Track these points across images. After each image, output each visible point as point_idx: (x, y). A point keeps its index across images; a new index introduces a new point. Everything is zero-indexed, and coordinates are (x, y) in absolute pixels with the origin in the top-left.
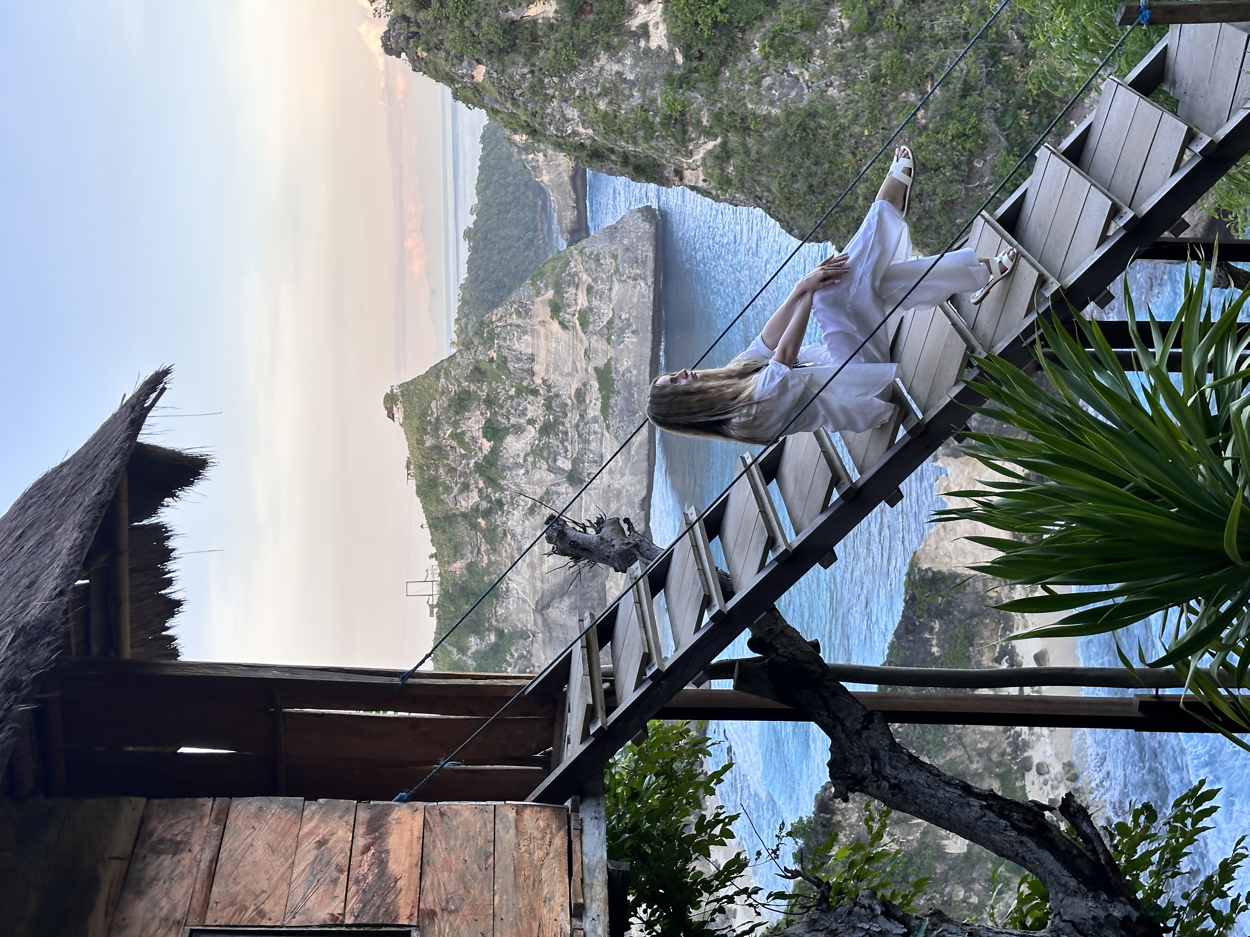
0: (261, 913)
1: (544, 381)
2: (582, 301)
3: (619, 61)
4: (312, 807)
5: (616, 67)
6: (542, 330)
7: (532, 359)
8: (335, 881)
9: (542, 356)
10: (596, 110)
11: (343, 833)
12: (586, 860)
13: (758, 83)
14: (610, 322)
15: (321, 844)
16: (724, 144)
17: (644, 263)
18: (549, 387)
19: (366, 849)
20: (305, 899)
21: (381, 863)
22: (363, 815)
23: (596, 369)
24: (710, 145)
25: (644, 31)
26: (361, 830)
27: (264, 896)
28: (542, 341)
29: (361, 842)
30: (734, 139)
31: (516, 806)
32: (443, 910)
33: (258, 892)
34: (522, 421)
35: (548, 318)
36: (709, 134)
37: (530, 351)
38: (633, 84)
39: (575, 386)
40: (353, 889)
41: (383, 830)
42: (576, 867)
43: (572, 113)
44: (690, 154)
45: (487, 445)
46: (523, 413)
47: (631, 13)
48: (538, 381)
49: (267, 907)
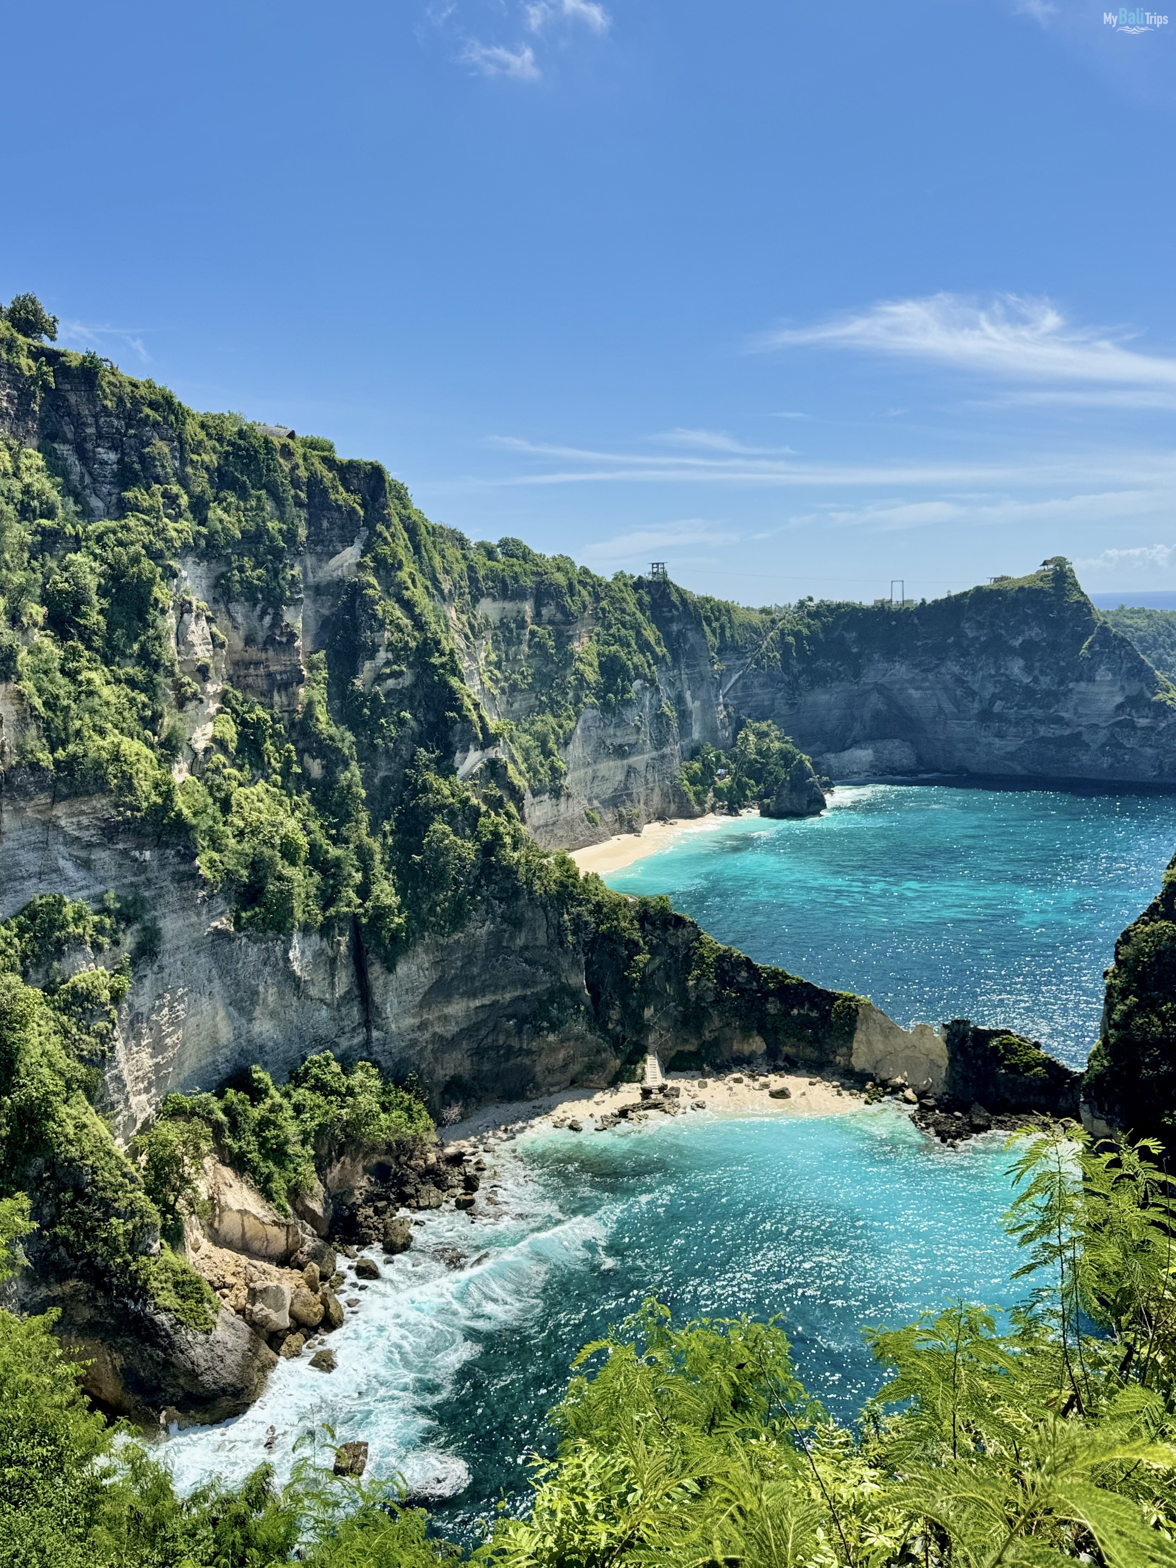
9: (1093, 688)
14: (1121, 746)
18: (1065, 694)
23: (1080, 734)
28: (1107, 689)
34: (1036, 672)
35: (1127, 693)
37: (1098, 678)
39: (1066, 716)
45: (1017, 643)
46: (1043, 673)
48: (1071, 685)
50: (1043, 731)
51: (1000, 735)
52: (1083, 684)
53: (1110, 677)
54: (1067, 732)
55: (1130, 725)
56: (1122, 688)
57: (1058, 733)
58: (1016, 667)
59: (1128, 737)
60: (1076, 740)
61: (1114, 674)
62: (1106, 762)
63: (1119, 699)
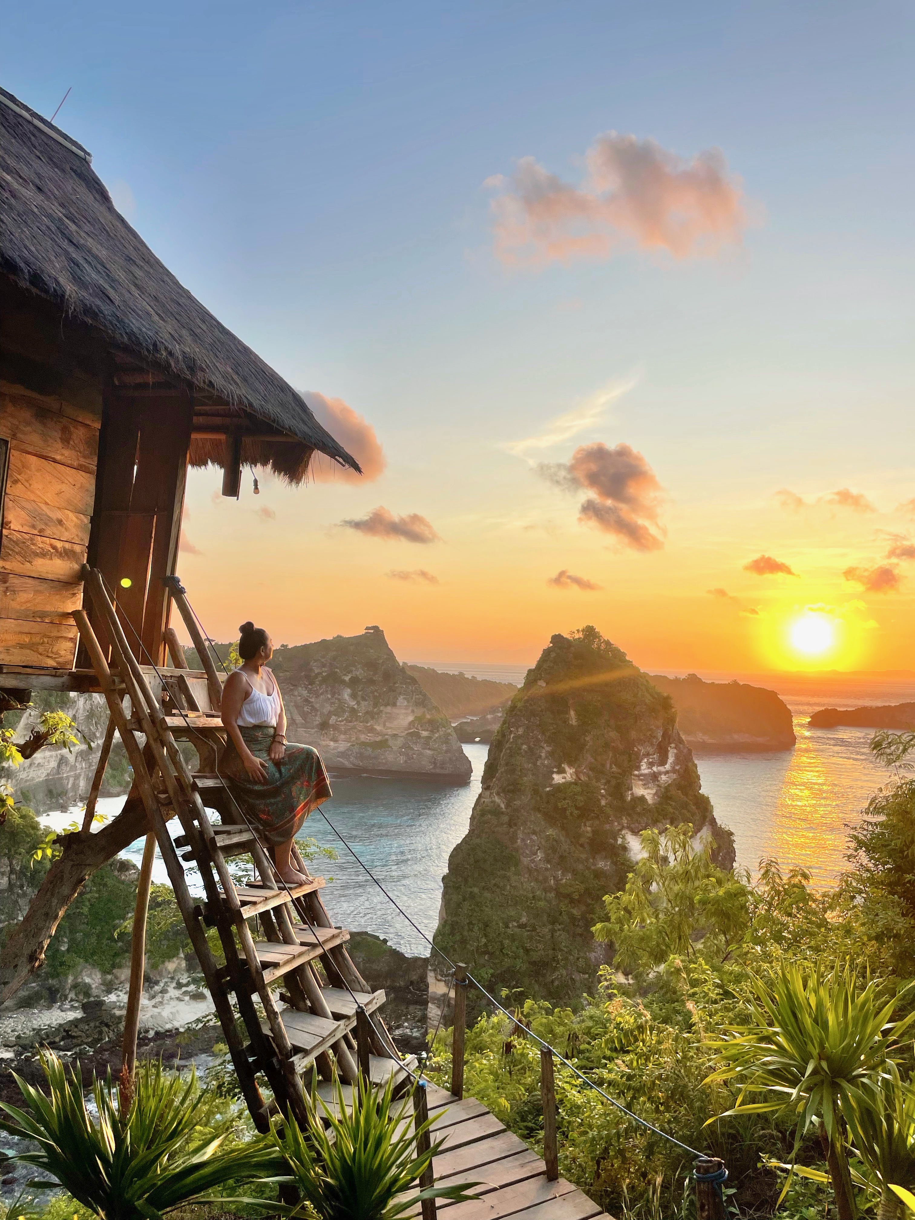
0: (16, 482)
1: (381, 711)
2: (425, 734)
3: (546, 757)
4: (86, 520)
5: (543, 755)
6: (410, 711)
7: (394, 705)
8: (34, 527)
9: (395, 711)
10: (522, 744)
11: (66, 536)
12: (34, 677)
13: (534, 833)
14: (412, 749)
15: (60, 522)
16: (502, 813)
17: (442, 768)
18: (378, 714)
19: (54, 548)
20: (23, 508)
21: (43, 554)
22: (78, 548)
23: (387, 740)
24: (503, 806)
25: (561, 771)
26: (67, 546)
27: (27, 485)
28: (404, 711)
29: (59, 545)
30: (505, 819)
31: (76, 639)
32: (7, 588)
33: (30, 482)
34: (359, 698)
35: (415, 715)
36: (508, 806)
37: (398, 704)
38: (535, 764)
39: (378, 728)
40: (26, 536)
41: (66, 558)
42: (29, 670)
43: (521, 731)
44: (498, 794)
45: (347, 678)
46: (364, 699)
47: (570, 765)
48: (382, 708)
49: (19, 485)
50: (363, 737)
51: (335, 740)
52: (389, 709)
53: (406, 703)
54: (378, 739)
55: (417, 735)
56: (413, 711)
57: (373, 739)
58: (346, 694)
59: (416, 743)
60: (383, 744)
61: (408, 702)
62: (402, 759)
63: (411, 718)
